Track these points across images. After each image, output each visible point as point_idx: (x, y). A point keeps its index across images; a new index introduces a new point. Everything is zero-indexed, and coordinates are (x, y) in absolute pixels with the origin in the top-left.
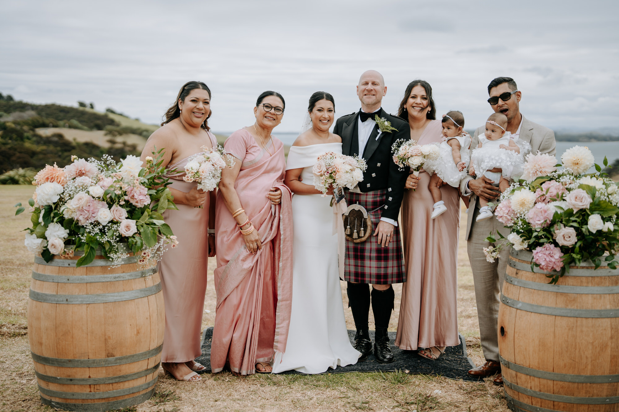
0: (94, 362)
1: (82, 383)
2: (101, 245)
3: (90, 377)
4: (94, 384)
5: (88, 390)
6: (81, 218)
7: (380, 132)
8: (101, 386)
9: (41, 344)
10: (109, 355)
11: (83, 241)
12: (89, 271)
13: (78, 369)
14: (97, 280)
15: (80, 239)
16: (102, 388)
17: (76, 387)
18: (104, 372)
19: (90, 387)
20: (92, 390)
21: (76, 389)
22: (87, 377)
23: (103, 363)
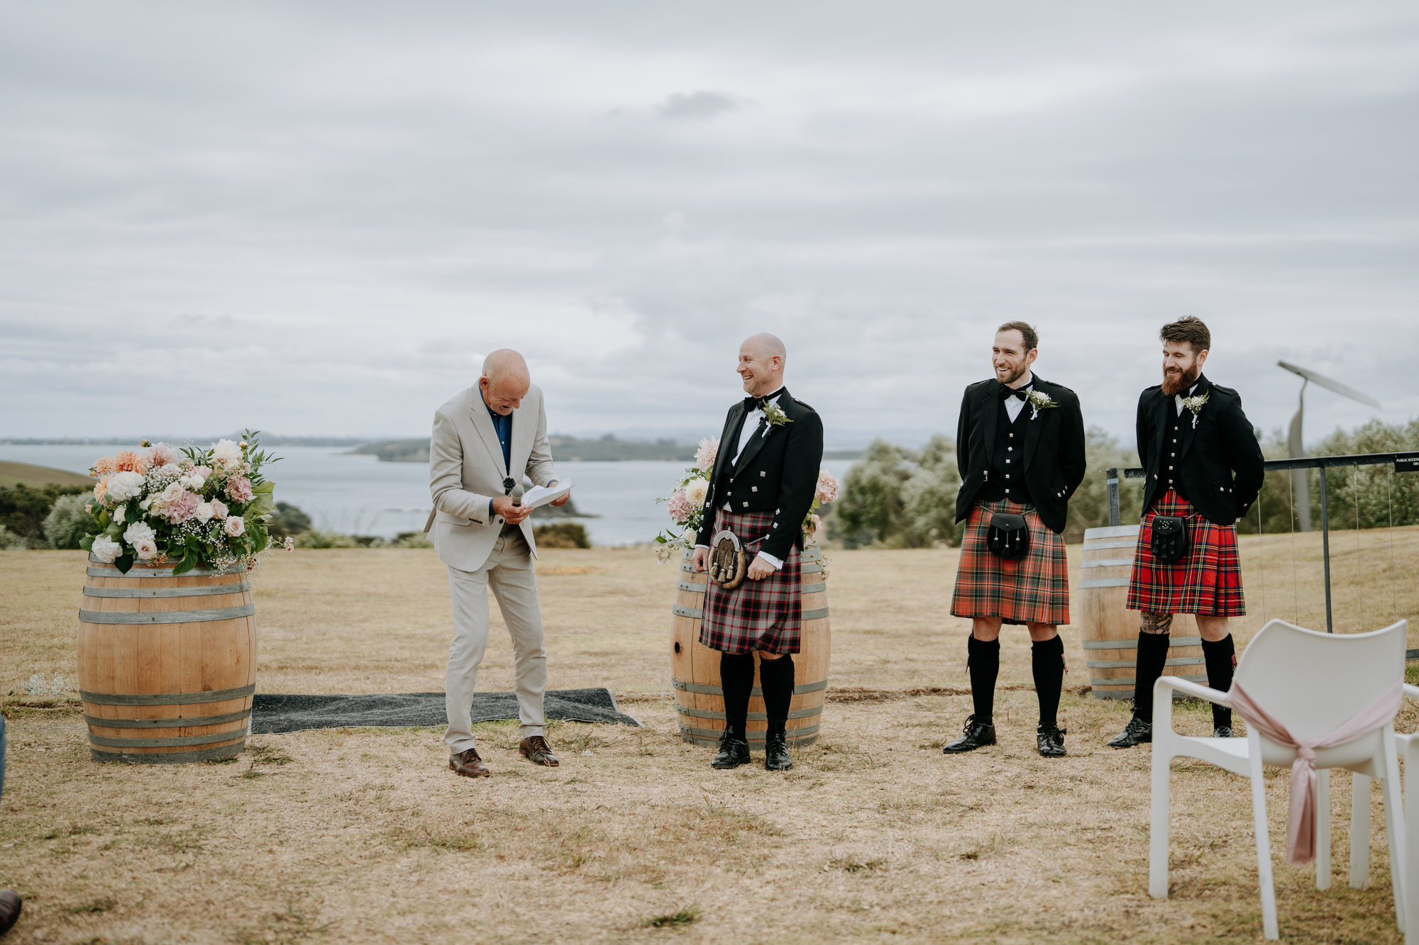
0: (187, 697)
1: (169, 725)
2: (203, 547)
3: (180, 717)
4: (186, 726)
5: (178, 734)
6: (175, 514)
7: (768, 424)
8: (194, 728)
9: (113, 678)
10: (206, 688)
11: (179, 543)
12: (182, 582)
13: (166, 707)
14: (191, 594)
15: (174, 541)
16: (195, 731)
17: (161, 730)
18: (199, 710)
19: (180, 731)
20: (182, 735)
21: (161, 734)
22: (177, 716)
23: (198, 699)
